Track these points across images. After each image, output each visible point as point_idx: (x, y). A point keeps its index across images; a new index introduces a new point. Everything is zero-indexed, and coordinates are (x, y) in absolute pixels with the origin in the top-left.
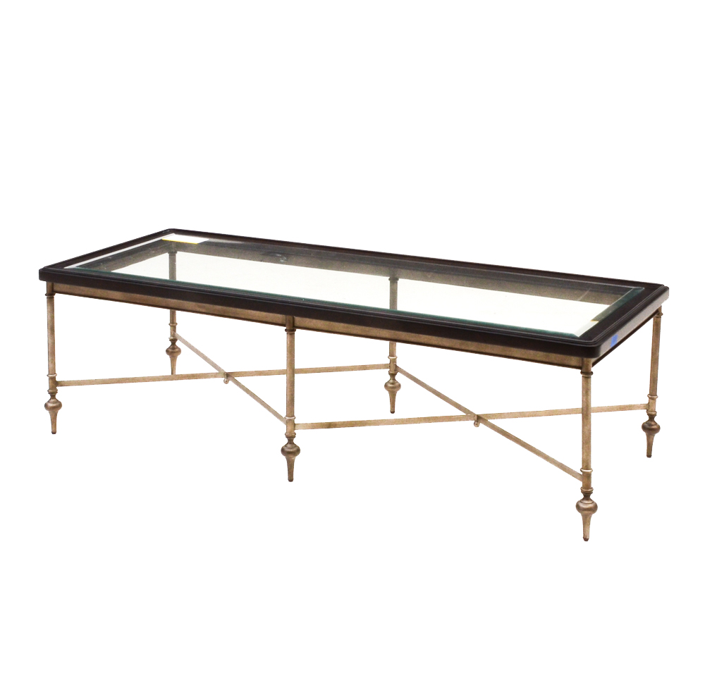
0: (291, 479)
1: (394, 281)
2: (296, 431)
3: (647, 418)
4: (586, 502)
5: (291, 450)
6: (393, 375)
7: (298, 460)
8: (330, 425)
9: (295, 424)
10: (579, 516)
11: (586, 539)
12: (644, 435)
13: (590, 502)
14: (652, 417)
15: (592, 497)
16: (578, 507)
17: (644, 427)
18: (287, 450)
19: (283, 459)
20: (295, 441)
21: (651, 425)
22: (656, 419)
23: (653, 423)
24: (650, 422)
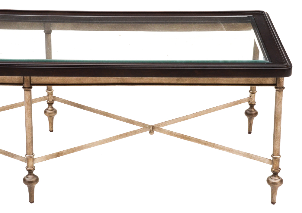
0: (32, 201)
1: (48, 33)
2: (35, 165)
3: (248, 107)
4: (274, 178)
5: (31, 180)
6: (50, 104)
7: (37, 187)
8: (58, 155)
9: (34, 159)
10: (269, 188)
11: (273, 203)
12: (246, 118)
13: (277, 178)
14: (252, 106)
15: (279, 174)
16: (268, 181)
17: (247, 113)
18: (27, 179)
19: (26, 188)
20: (35, 173)
21: (251, 111)
22: (255, 107)
23: (253, 110)
24: (251, 109)
